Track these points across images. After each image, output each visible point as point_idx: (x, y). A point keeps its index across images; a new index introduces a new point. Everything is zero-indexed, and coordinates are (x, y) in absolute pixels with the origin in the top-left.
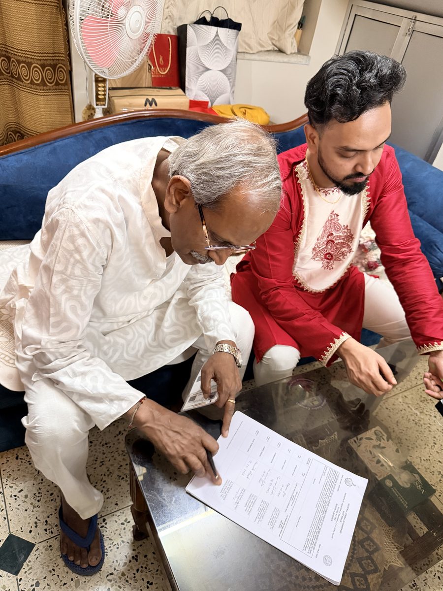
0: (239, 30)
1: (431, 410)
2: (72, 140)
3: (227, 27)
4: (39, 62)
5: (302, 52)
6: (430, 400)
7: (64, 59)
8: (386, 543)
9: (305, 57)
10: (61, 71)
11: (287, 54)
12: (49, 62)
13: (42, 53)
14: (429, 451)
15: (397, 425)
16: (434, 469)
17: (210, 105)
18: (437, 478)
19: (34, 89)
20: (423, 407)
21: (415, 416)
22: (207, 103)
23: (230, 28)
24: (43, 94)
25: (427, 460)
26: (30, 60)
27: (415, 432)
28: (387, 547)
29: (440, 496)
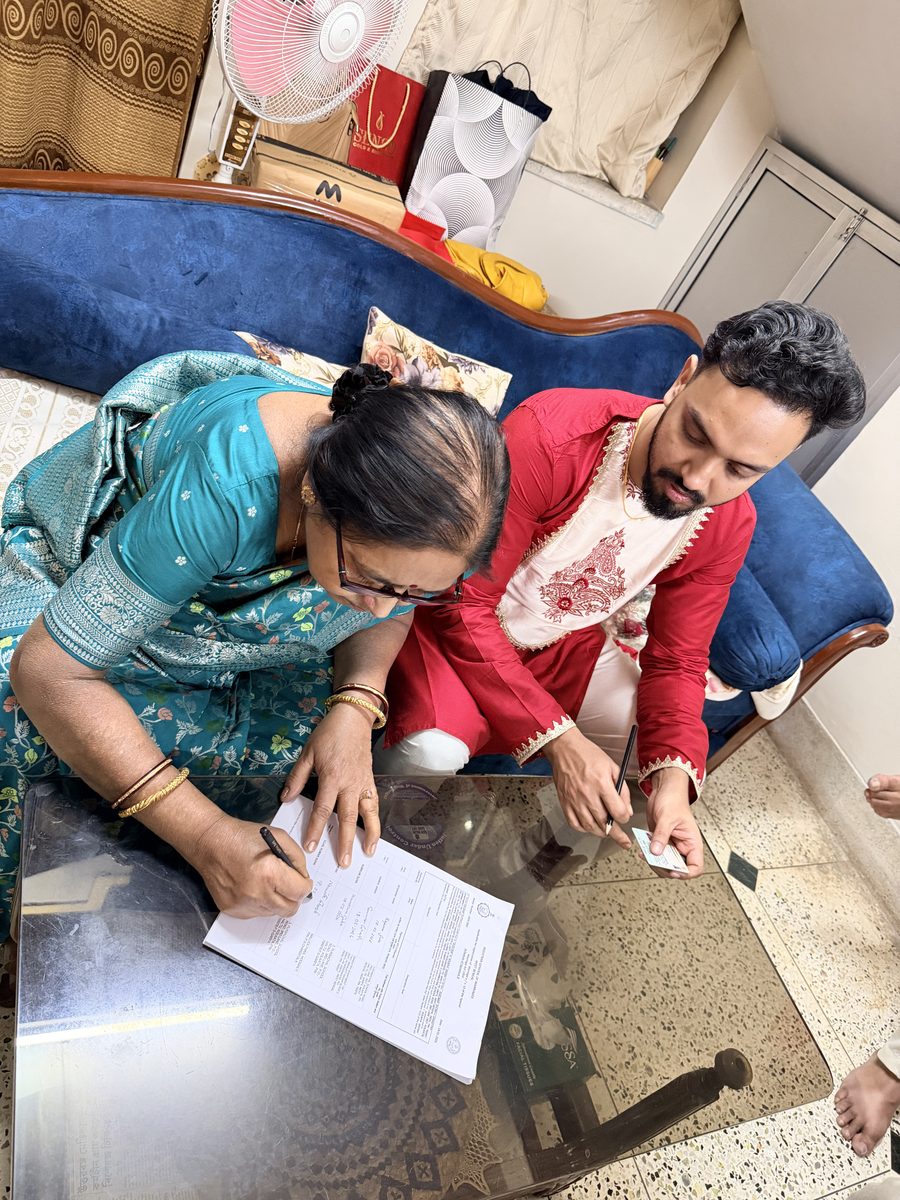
0: (544, 119)
1: (660, 931)
2: (147, 205)
3: (522, 106)
4: (141, 38)
5: (652, 202)
6: (666, 912)
7: (194, 50)
8: (473, 1141)
9: (654, 213)
10: (180, 70)
11: (621, 195)
12: (161, 45)
13: (153, 24)
14: (628, 1005)
15: (587, 939)
16: (622, 1040)
17: (445, 235)
18: (624, 1057)
19: (116, 85)
20: (646, 921)
21: (626, 932)
22: (443, 230)
23: (528, 108)
24: (131, 102)
25: (617, 1018)
26: (125, 28)
27: (615, 962)
28: (472, 1149)
29: (616, 1091)
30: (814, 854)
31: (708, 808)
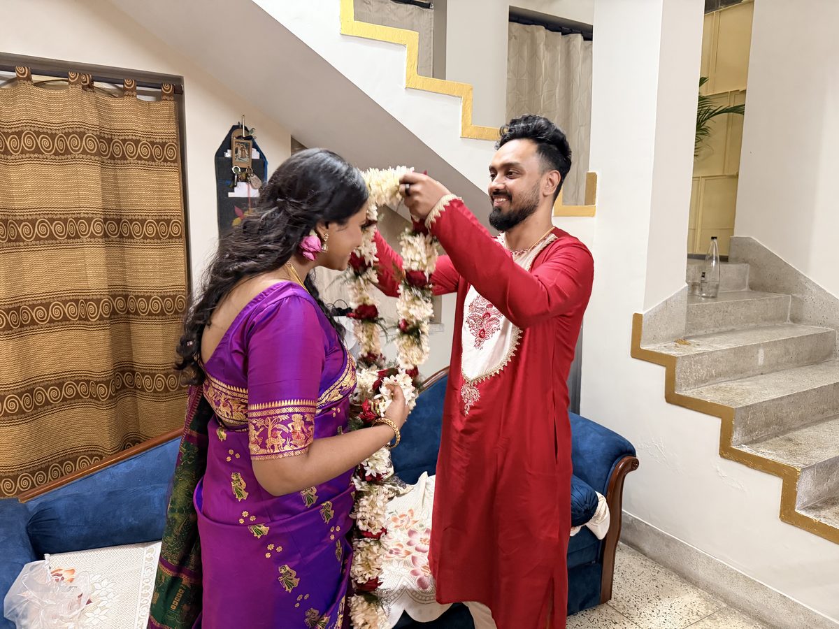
4: (162, 372)
5: (435, 321)
9: (437, 325)
24: (166, 400)
26: (153, 372)
30: (703, 611)
31: (622, 614)
